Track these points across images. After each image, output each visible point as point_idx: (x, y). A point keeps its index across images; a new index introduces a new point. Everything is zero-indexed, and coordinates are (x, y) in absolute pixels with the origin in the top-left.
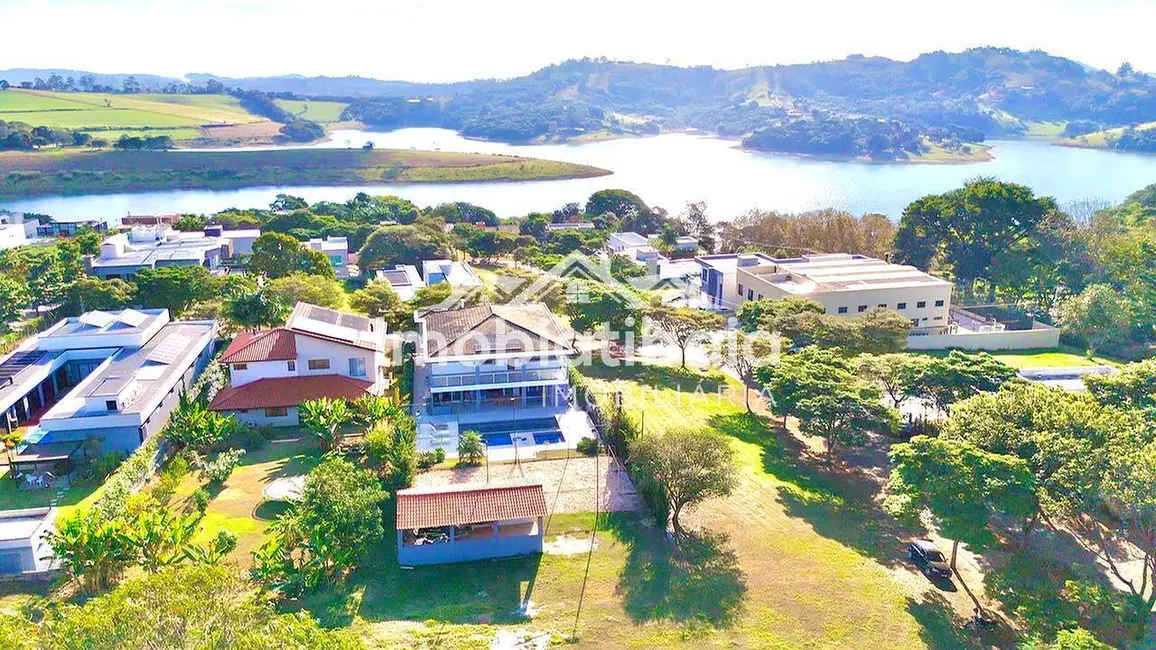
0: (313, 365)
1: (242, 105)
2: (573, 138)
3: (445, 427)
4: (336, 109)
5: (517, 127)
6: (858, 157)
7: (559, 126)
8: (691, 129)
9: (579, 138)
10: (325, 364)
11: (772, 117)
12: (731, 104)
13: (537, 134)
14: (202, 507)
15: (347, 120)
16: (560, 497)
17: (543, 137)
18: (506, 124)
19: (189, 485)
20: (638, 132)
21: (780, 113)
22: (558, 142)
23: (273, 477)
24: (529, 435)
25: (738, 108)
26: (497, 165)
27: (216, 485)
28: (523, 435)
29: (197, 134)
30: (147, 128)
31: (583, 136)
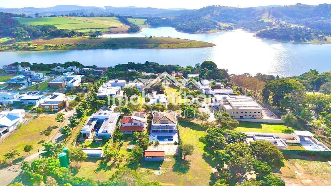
0: (135, 124)
1: (119, 20)
2: (207, 32)
3: (155, 136)
4: (143, 21)
5: (191, 28)
6: (291, 41)
7: (204, 28)
8: (243, 28)
9: (209, 31)
10: (137, 124)
11: (267, 25)
12: (256, 20)
13: (197, 30)
14: (120, 149)
15: (146, 24)
16: (169, 152)
17: (198, 31)
18: (188, 27)
19: (117, 144)
20: (226, 29)
21: (270, 24)
22: (203, 33)
23: (129, 144)
24: (167, 139)
25: (257, 22)
26: (184, 43)
27: (121, 145)
28: (166, 139)
29: (108, 30)
30: (96, 28)
31: (210, 31)
